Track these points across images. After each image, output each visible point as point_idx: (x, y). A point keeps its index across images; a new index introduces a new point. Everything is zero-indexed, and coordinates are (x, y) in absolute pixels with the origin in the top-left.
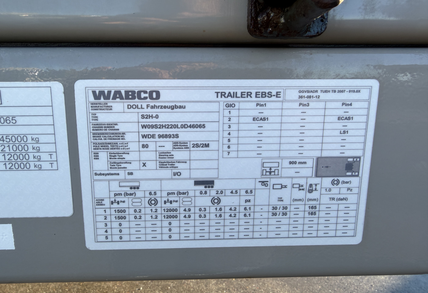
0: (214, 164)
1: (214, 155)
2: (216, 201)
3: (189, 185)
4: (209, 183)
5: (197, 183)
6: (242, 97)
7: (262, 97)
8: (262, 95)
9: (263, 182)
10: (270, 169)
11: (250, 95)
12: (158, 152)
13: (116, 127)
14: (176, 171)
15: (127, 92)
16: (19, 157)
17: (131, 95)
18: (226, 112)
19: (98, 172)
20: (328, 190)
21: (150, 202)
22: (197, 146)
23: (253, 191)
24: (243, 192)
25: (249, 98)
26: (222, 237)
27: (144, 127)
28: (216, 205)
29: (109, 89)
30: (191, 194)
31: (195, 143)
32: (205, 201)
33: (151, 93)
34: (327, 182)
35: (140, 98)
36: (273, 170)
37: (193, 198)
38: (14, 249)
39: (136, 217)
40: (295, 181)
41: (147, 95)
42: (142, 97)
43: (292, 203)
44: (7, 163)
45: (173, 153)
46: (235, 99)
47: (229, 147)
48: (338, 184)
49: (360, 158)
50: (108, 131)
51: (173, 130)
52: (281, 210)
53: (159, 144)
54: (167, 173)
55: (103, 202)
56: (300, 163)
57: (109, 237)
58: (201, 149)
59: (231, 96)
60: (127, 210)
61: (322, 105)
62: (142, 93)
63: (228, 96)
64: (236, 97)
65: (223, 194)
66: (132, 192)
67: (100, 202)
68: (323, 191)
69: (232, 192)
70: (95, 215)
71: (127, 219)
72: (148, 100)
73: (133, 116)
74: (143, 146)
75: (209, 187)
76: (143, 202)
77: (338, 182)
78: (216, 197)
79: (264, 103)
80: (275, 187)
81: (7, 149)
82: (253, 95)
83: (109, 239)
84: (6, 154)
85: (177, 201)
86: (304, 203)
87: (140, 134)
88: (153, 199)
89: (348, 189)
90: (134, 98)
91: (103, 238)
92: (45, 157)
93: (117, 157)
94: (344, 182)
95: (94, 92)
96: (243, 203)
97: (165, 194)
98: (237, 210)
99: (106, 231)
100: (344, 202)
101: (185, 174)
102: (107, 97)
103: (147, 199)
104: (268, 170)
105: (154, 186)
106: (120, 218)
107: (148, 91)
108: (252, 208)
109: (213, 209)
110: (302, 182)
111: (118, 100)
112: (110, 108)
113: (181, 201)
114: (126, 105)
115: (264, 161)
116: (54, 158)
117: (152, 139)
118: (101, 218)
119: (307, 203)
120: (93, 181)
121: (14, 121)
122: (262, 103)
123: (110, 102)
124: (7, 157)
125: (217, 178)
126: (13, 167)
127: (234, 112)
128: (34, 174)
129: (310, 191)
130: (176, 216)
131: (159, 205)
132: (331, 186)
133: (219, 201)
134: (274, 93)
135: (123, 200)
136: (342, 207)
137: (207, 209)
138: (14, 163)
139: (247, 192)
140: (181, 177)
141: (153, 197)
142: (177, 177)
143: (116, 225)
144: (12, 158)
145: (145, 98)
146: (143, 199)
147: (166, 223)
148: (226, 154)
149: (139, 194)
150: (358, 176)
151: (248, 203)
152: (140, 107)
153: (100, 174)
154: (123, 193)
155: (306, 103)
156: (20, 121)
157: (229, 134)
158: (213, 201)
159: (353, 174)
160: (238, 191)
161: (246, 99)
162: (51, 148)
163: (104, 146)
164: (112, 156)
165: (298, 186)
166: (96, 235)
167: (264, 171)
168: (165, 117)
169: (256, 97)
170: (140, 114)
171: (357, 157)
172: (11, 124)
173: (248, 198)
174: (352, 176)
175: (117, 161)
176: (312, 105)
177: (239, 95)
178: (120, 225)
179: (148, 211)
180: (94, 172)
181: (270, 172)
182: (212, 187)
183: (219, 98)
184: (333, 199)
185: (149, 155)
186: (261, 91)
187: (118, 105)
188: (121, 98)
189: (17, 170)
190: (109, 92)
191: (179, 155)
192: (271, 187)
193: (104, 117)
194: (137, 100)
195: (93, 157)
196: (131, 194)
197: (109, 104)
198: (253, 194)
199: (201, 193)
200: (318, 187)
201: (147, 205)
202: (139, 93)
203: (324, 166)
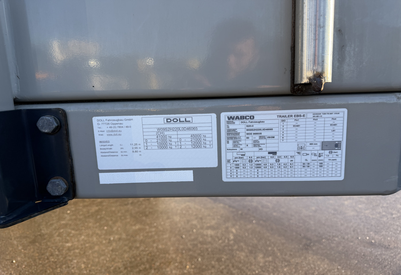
0: (277, 145)
1: (277, 141)
2: (278, 161)
3: (266, 154)
4: (274, 153)
5: (269, 153)
6: (288, 117)
7: (297, 117)
8: (297, 116)
9: (298, 152)
10: (301, 147)
11: (292, 116)
12: (253, 140)
13: (236, 130)
14: (260, 148)
15: (241, 117)
16: (197, 143)
17: (242, 118)
18: (282, 123)
19: (229, 149)
20: (327, 155)
21: (249, 161)
22: (269, 137)
23: (294, 157)
24: (289, 157)
25: (291, 118)
26: (280, 177)
27: (247, 130)
28: (278, 162)
29: (234, 116)
30: (267, 157)
31: (269, 136)
32: (273, 161)
33: (251, 117)
34: (327, 152)
35: (246, 119)
36: (302, 147)
37: (268, 159)
38: (192, 180)
39: (243, 168)
40: (313, 152)
41: (249, 118)
42: (247, 118)
43: (312, 162)
44: (193, 145)
45: (259, 140)
46: (285, 118)
47: (283, 138)
48: (332, 153)
49: (341, 141)
50: (233, 132)
51: (259, 131)
52: (307, 165)
53: (253, 137)
54: (257, 149)
55: (230, 161)
56: (314, 144)
57: (232, 176)
58: (271, 139)
59: (284, 117)
60: (240, 164)
61: (323, 119)
62: (247, 117)
63: (282, 117)
64: (286, 117)
65: (281, 158)
66: (242, 157)
67: (229, 161)
68: (325, 156)
69: (284, 157)
70: (227, 167)
71: (240, 168)
72: (249, 119)
73: (243, 126)
74: (247, 138)
75: (274, 155)
76: (246, 161)
77: (332, 152)
78: (278, 159)
79: (298, 119)
80: (304, 154)
81: (193, 140)
82: (293, 116)
83: (232, 177)
84: (193, 142)
85: (261, 161)
86: (317, 162)
87: (246, 133)
88: (251, 160)
89: (337, 155)
90: (244, 119)
91: (229, 176)
92: (208, 143)
93: (236, 143)
94: (334, 152)
95: (228, 117)
96: (289, 161)
97: (255, 158)
98: (287, 165)
99: (231, 174)
100: (335, 161)
101: (264, 149)
102: (233, 119)
103: (248, 160)
104: (300, 147)
105: (251, 154)
106: (237, 168)
107: (249, 116)
108: (294, 164)
109: (276, 164)
110: (316, 152)
111: (237, 120)
112: (234, 123)
113: (263, 161)
114: (240, 122)
115: (298, 143)
116: (211, 143)
117: (251, 135)
118: (229, 168)
119: (318, 161)
120: (226, 152)
121: (197, 129)
122: (297, 119)
123: (234, 121)
124: (193, 143)
125: (278, 151)
126: (195, 147)
127: (285, 123)
128: (203, 150)
129: (320, 156)
130: (260, 167)
131: (253, 162)
132: (329, 154)
133: (279, 161)
134: (302, 115)
135: (238, 160)
136: (334, 163)
137: (274, 164)
138: (195, 145)
139: (291, 157)
140: (262, 150)
141: (251, 159)
142: (261, 150)
143: (235, 171)
144: (195, 143)
145: (248, 119)
146: (246, 160)
147: (256, 170)
148: (282, 141)
149: (245, 157)
150: (340, 149)
151: (292, 162)
152: (246, 122)
153: (229, 150)
154: (238, 157)
155: (316, 119)
156: (199, 129)
157: (283, 132)
158: (276, 161)
159: (339, 148)
160: (287, 157)
161: (290, 118)
162: (210, 139)
163: (231, 138)
164: (234, 142)
165: (314, 154)
166: (227, 175)
167: (299, 148)
168: (256, 126)
169: (294, 117)
170: (246, 125)
171: (339, 141)
172: (195, 130)
173: (292, 159)
174: (338, 149)
175: (236, 144)
176: (319, 119)
177: (287, 116)
178: (237, 171)
179: (249, 165)
180: (227, 149)
181: (301, 148)
182: (276, 155)
183: (279, 118)
184: (330, 160)
185: (250, 142)
186: (296, 114)
187: (237, 122)
188: (239, 119)
189: (196, 148)
190: (234, 117)
191: (262, 141)
192: (302, 155)
193: (232, 127)
194: (245, 119)
195: (227, 143)
196: (241, 158)
197: (234, 122)
198: (294, 158)
199: (271, 157)
200: (323, 155)
201: (248, 162)
202: (246, 117)
203: (325, 146)
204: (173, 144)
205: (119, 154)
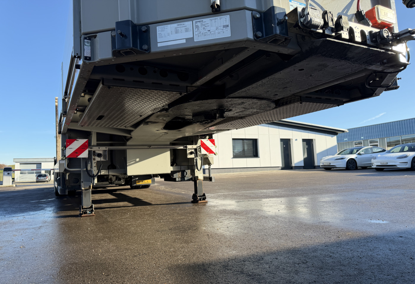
0: (210, 28)
4: (210, 31)
9: (216, 29)
17: (200, 21)
18: (211, 22)
22: (208, 26)
24: (214, 31)
25: (214, 20)
28: (211, 33)
29: (197, 21)
30: (207, 32)
32: (209, 33)
34: (225, 28)
38: (185, 42)
39: (201, 36)
47: (212, 26)
49: (229, 25)
50: (197, 26)
51: (205, 25)
52: (219, 33)
54: (204, 30)
56: (221, 26)
60: (199, 35)
61: (223, 19)
64: (212, 20)
67: (196, 35)
68: (224, 30)
69: (212, 31)
72: (202, 22)
73: (200, 24)
87: (201, 26)
89: (228, 29)
91: (196, 39)
92: (190, 30)
98: (213, 34)
100: (227, 31)
101: (206, 30)
105: (203, 32)
106: (198, 37)
110: (222, 29)
115: (216, 27)
118: (196, 37)
119: (222, 31)
121: (186, 26)
128: (188, 32)
130: (206, 36)
134: (217, 18)
138: (186, 31)
147: (204, 37)
151: (215, 33)
153: (196, 31)
154: (199, 33)
155: (221, 19)
157: (211, 24)
159: (228, 27)
163: (197, 28)
168: (204, 23)
183: (210, 20)
185: (202, 28)
187: (198, 23)
191: (205, 28)
192: (218, 30)
193: (196, 24)
195: (195, 29)
201: (202, 34)
203: (224, 26)
204: (180, 32)
205: (164, 37)
